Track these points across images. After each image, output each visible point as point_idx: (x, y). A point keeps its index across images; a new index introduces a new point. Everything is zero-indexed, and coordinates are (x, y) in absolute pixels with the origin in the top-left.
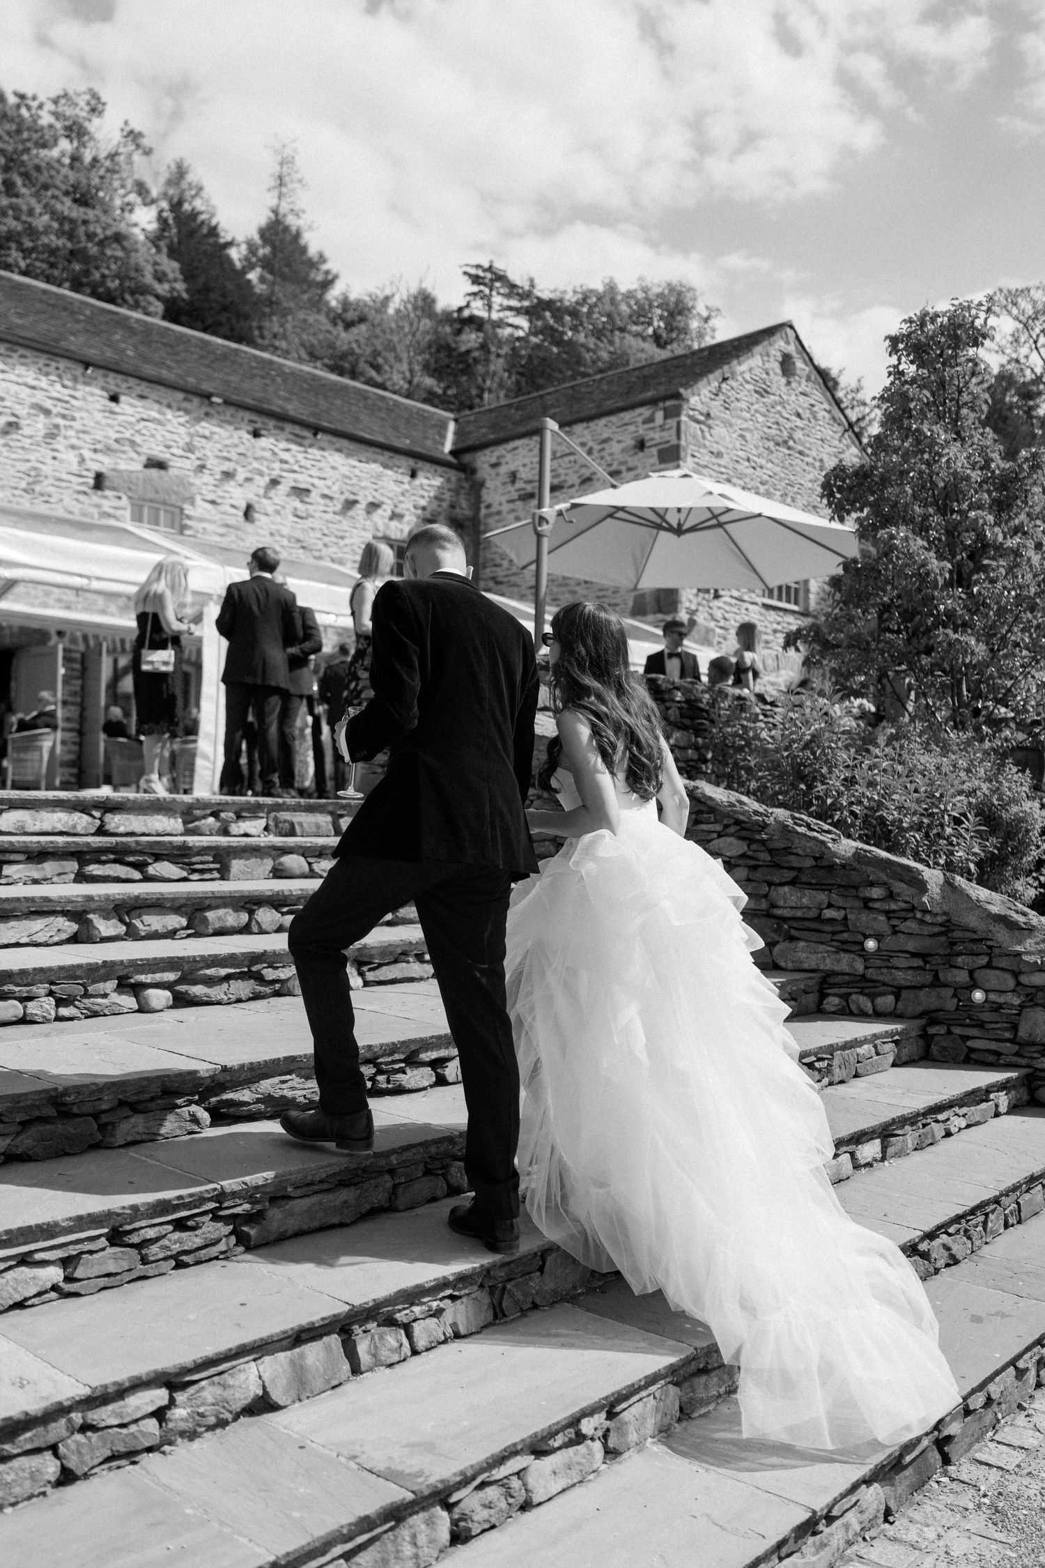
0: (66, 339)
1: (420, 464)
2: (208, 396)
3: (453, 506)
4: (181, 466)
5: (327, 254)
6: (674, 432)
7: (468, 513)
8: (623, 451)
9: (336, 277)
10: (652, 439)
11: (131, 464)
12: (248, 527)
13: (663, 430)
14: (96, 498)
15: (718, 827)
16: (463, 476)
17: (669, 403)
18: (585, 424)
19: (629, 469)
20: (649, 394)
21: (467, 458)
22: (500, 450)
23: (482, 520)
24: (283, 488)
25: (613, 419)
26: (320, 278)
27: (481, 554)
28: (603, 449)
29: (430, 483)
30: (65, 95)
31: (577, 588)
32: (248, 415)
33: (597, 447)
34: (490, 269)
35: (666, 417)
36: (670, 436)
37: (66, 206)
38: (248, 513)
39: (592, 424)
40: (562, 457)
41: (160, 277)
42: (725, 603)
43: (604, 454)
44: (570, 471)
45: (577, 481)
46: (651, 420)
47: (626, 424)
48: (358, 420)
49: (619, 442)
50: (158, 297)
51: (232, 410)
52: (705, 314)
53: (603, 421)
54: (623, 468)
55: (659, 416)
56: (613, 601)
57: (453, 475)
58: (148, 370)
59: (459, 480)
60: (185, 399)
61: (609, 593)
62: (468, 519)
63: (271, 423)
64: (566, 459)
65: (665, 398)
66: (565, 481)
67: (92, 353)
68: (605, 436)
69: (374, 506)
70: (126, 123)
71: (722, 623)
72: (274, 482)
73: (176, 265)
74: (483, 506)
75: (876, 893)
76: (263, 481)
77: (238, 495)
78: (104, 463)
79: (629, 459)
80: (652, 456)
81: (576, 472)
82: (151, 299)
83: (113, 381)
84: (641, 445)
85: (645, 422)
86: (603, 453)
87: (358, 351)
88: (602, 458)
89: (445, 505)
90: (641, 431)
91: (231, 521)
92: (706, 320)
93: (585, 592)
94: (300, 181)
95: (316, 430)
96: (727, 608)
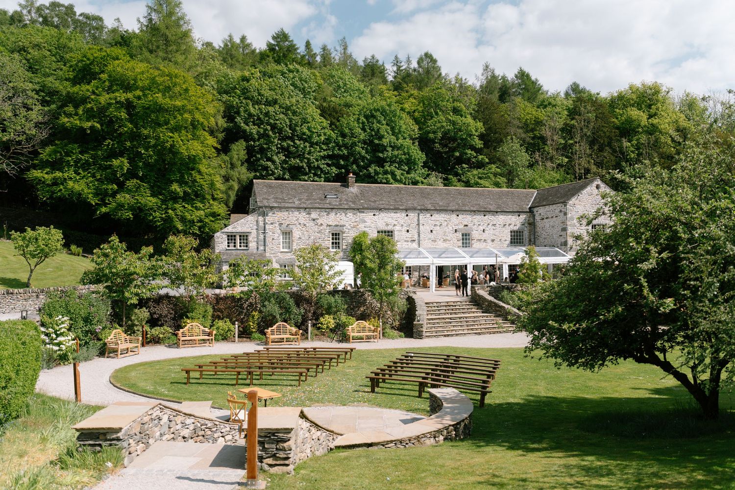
1: (521, 214)
2: (475, 211)
3: (528, 221)
4: (470, 225)
6: (566, 209)
7: (532, 222)
8: (558, 212)
11: (461, 227)
12: (484, 233)
13: (564, 209)
14: (455, 234)
17: (565, 203)
20: (561, 201)
21: (532, 209)
22: (538, 208)
23: (535, 223)
24: (490, 225)
25: (556, 205)
29: (523, 217)
32: (483, 213)
33: (554, 210)
35: (564, 206)
38: (484, 231)
39: (553, 206)
43: (555, 212)
44: (550, 215)
45: (551, 217)
47: (558, 207)
49: (557, 210)
51: (479, 212)
54: (558, 216)
56: (557, 243)
57: (528, 214)
58: (463, 208)
59: (530, 215)
60: (470, 213)
61: (556, 241)
63: (487, 213)
64: (549, 212)
67: (453, 208)
68: (555, 208)
69: (510, 224)
72: (489, 224)
74: (535, 220)
76: (486, 224)
77: (481, 228)
78: (457, 227)
79: (559, 214)
80: (562, 214)
83: (457, 213)
84: (561, 211)
85: (561, 207)
89: (526, 221)
90: (560, 209)
91: (480, 233)
95: (497, 212)
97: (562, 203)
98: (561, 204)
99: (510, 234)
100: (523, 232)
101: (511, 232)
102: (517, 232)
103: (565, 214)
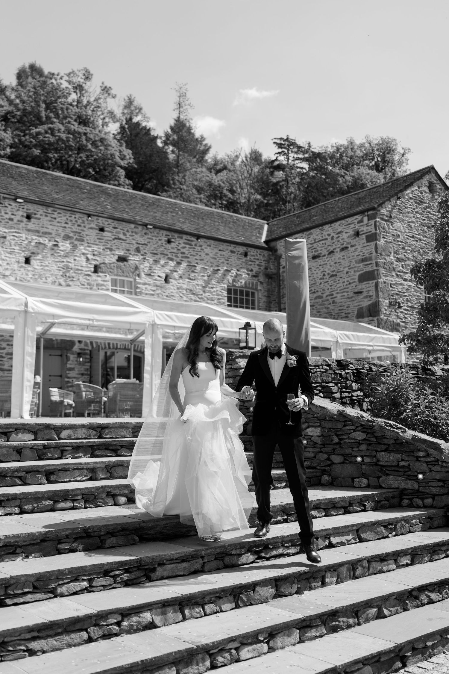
0: (79, 203)
1: (249, 249)
2: (146, 225)
3: (266, 268)
4: (134, 259)
5: (205, 136)
6: (373, 226)
7: (274, 271)
8: (348, 237)
9: (210, 147)
10: (363, 231)
11: (111, 260)
12: (167, 286)
13: (368, 226)
14: (94, 276)
15: (353, 428)
16: (271, 253)
17: (370, 213)
18: (329, 225)
19: (352, 246)
20: (360, 209)
21: (272, 244)
23: (281, 274)
24: (183, 266)
25: (343, 222)
26: (202, 148)
27: (281, 291)
28: (339, 237)
29: (254, 258)
30: (73, 72)
31: (329, 306)
32: (165, 233)
33: (336, 236)
34: (287, 140)
35: (368, 220)
36: (372, 229)
37: (75, 126)
38: (167, 279)
39: (332, 225)
40: (318, 241)
41: (123, 158)
42: (405, 310)
43: (340, 239)
44: (323, 248)
45: (327, 253)
46: (361, 221)
47: (349, 224)
48: (218, 230)
49: (346, 233)
50: (121, 167)
51: (157, 230)
52: (402, 152)
53: (338, 223)
54: (349, 246)
55: (366, 219)
56: (347, 312)
57: (266, 253)
58: (117, 215)
59: (269, 255)
60: (135, 227)
61: (345, 308)
62: (274, 274)
63: (176, 235)
64: (321, 242)
65: (368, 210)
66: (321, 253)
67: (91, 209)
68: (339, 230)
69: (227, 272)
70: (103, 83)
71: (403, 320)
72: (178, 264)
73: (130, 152)
74: (281, 267)
75: (421, 454)
76: (173, 263)
77: (161, 271)
78: (98, 260)
79: (352, 241)
80: (363, 239)
81: (326, 249)
82: (118, 168)
83: (102, 222)
84: (357, 234)
85: (358, 222)
86: (338, 239)
87: (222, 185)
88: (338, 241)
89: (262, 268)
90: (357, 227)
91: (158, 283)
92: (403, 155)
93: (333, 308)
94: (189, 105)
95: (198, 237)
96: (406, 312)
97: (362, 212)
98: (359, 217)
99: (225, 293)
100: (253, 294)
101: (229, 291)
102: (242, 292)
103: (372, 238)
